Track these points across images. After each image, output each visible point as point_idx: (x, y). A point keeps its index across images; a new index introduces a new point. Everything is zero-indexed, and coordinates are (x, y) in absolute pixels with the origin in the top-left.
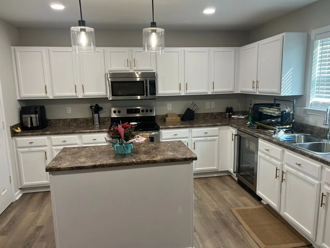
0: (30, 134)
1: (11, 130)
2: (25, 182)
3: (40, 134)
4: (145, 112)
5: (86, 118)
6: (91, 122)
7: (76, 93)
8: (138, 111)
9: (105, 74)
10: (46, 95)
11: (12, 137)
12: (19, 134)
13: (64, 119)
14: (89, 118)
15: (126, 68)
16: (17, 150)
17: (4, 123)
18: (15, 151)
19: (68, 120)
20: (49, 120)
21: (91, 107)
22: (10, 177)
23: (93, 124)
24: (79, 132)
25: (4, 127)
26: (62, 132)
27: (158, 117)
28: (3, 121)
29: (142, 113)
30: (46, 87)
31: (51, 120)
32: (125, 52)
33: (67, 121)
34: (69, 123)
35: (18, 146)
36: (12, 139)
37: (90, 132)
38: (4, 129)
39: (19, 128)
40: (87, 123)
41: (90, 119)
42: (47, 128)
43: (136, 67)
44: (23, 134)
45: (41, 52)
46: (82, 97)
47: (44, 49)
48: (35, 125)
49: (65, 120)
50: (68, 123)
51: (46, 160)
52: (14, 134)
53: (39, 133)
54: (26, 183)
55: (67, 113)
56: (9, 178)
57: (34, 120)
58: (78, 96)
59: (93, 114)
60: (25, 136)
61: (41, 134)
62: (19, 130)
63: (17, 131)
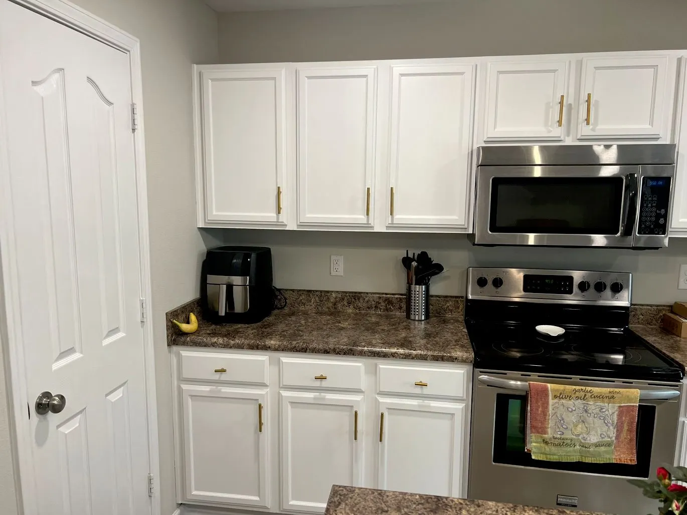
0: (221, 341)
1: (170, 324)
2: (196, 489)
3: (248, 345)
4: (592, 290)
5: (386, 294)
6: (400, 308)
7: (368, 214)
8: (565, 286)
9: (472, 152)
10: (278, 218)
11: (169, 345)
12: (188, 339)
13: (321, 292)
14: (393, 294)
15: (550, 132)
16: (179, 388)
17: (144, 305)
18: (176, 389)
19: (334, 295)
20: (279, 290)
21: (406, 261)
22: (150, 480)
23: (408, 316)
24: (370, 352)
25: (145, 320)
26: (314, 345)
27: (638, 312)
28: (142, 300)
29: (580, 292)
30: (279, 193)
31: (287, 290)
32: (554, 71)
33: (328, 298)
34: (335, 304)
35: (184, 377)
36: (170, 352)
37: (407, 357)
38: (142, 326)
39: (193, 317)
40: (387, 310)
41: (397, 299)
42: (271, 319)
43: (591, 127)
44: (199, 339)
45: (274, 79)
46: (384, 230)
47: (282, 71)
48: (239, 308)
49: (324, 295)
50: (330, 305)
51: (260, 431)
52: (176, 337)
53: (247, 342)
54: (197, 493)
55: (333, 273)
56: (146, 481)
57: (238, 293)
58: (372, 225)
59: (409, 283)
60: (206, 345)
61: (251, 346)
62: (192, 325)
63: (184, 327)
